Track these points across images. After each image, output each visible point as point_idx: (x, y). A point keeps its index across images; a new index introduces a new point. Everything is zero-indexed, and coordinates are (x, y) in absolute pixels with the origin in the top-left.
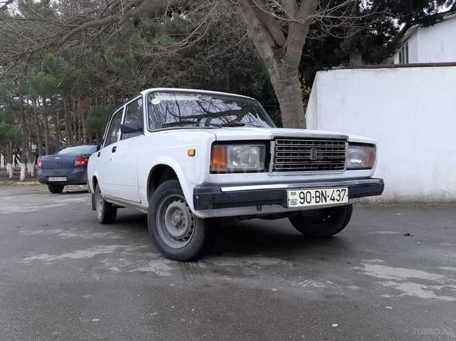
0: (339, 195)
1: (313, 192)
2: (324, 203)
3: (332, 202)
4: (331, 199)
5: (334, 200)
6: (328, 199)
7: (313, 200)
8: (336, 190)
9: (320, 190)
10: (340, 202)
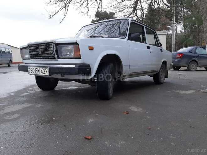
0: (44, 71)
1: (35, 68)
2: (38, 74)
3: (41, 74)
4: (41, 73)
5: (42, 73)
6: (40, 72)
7: (35, 72)
8: (43, 68)
9: (37, 68)
10: (45, 75)
